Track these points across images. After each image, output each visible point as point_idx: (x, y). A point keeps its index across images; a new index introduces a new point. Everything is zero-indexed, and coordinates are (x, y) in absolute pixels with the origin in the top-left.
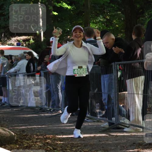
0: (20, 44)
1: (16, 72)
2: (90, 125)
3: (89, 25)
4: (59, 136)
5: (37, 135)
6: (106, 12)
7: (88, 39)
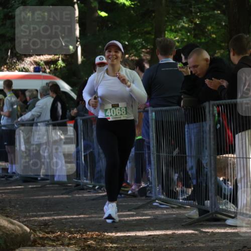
0: (39, 68)
1: (33, 120)
2: (165, 215)
3: (163, 35)
4: (110, 234)
5: (71, 233)
6: (193, 10)
7: (163, 60)
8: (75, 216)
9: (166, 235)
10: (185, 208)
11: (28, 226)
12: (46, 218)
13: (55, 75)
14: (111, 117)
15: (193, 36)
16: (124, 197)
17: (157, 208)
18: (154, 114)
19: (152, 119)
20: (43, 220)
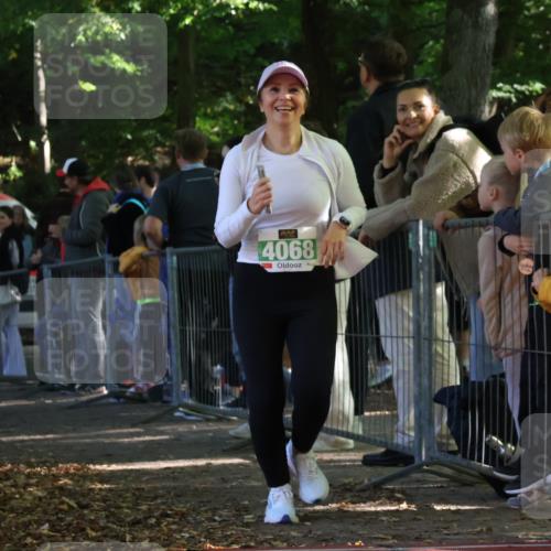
3: (191, 124)
4: (98, 467)
5: (30, 465)
6: (243, 81)
8: (38, 437)
9: (196, 467)
10: (229, 420)
13: (5, 193)
14: (274, 263)
15: (242, 125)
17: (180, 420)
19: (172, 268)
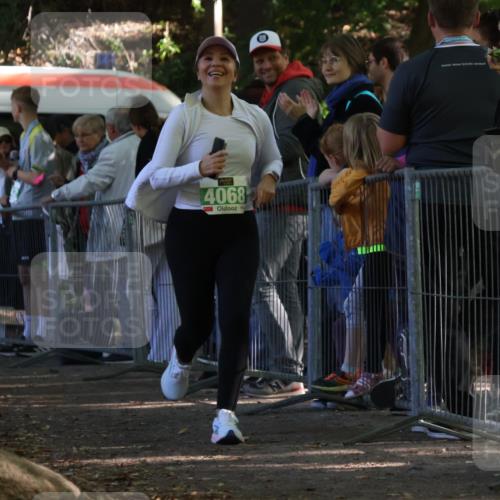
1: (91, 196)
2: (444, 458)
7: (445, 41)
8: (201, 458)
11: (75, 482)
12: (124, 460)
14: (215, 207)
16: (333, 409)
17: (421, 438)
18: (418, 185)
19: (413, 200)
20: (117, 466)
